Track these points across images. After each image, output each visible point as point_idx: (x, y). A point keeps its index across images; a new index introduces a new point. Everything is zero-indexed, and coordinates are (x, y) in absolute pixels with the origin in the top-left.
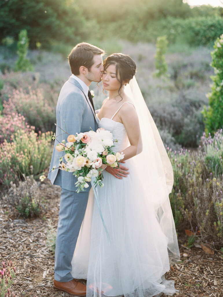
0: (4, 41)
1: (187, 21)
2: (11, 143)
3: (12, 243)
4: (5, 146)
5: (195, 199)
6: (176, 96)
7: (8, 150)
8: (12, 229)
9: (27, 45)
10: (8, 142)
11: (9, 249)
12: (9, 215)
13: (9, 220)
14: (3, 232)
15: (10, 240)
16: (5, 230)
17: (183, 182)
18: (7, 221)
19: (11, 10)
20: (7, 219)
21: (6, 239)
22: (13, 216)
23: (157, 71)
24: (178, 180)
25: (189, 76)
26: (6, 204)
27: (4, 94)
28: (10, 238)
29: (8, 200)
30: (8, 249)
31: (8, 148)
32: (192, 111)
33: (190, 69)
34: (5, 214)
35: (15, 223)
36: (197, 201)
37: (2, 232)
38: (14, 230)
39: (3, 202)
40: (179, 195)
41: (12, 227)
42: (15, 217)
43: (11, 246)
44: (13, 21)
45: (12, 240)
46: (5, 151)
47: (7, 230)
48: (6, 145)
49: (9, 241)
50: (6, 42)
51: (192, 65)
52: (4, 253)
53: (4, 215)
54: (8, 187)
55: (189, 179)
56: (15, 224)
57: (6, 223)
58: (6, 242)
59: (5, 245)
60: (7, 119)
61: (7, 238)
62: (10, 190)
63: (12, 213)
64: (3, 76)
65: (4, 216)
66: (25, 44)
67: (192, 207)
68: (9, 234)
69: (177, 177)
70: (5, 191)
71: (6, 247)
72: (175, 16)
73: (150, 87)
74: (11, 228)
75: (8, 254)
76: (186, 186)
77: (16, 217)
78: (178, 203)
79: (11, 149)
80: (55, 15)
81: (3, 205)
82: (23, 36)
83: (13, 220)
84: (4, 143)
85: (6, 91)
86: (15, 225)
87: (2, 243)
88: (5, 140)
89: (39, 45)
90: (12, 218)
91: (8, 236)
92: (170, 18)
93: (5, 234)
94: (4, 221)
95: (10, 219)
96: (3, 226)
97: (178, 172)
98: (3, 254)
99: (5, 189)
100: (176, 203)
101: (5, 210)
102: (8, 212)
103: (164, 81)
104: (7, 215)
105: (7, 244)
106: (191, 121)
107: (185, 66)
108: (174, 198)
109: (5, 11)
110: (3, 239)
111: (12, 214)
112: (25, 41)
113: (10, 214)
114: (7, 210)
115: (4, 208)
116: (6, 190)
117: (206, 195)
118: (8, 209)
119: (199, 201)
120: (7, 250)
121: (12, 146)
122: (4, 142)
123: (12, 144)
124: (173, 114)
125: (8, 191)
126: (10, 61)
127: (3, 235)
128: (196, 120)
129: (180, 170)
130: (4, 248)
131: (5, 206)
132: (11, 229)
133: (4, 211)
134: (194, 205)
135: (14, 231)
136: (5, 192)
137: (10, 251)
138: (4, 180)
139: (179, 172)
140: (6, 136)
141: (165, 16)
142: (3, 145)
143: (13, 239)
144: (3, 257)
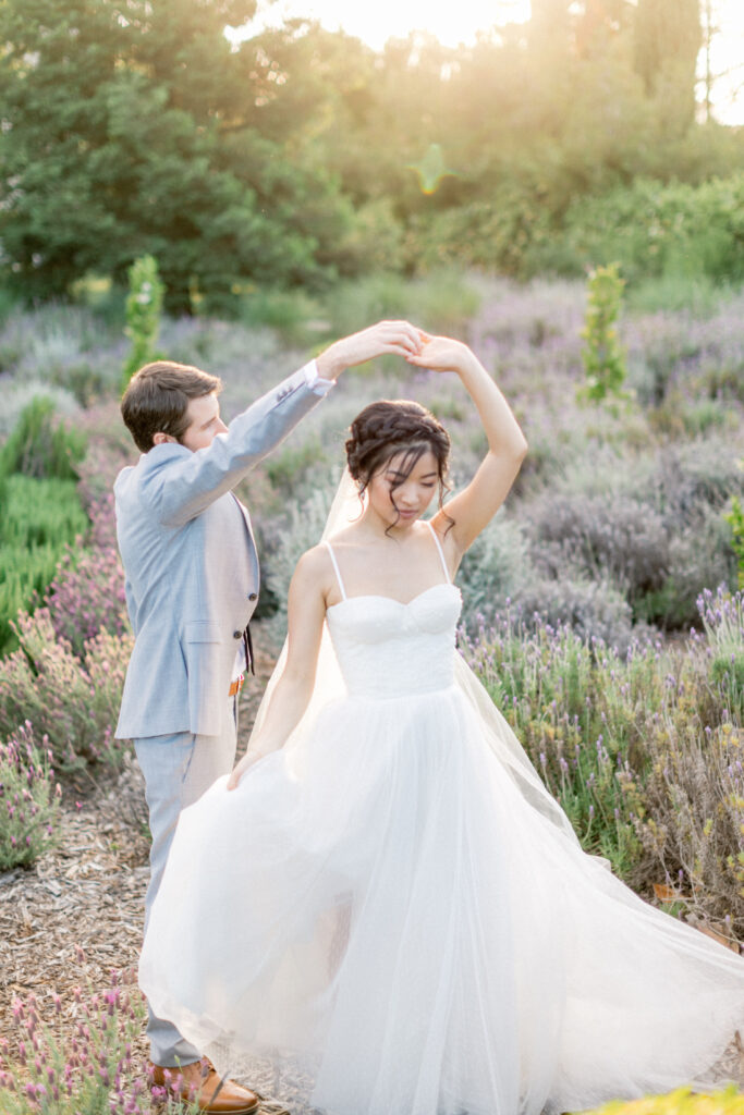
0: (78, 286)
1: (704, 193)
2: (120, 636)
3: (134, 935)
4: (102, 647)
5: (674, 788)
6: (650, 464)
7: (113, 658)
8: (132, 896)
9: (158, 306)
10: (111, 634)
11: (124, 952)
12: (121, 854)
13: (120, 870)
14: (106, 903)
15: (128, 926)
16: (109, 899)
17: (637, 740)
18: (115, 871)
19: (98, 186)
20: (115, 866)
21: (114, 923)
22: (132, 857)
23: (592, 382)
24: (625, 732)
25: (705, 392)
26: (110, 821)
27: (90, 476)
28: (126, 921)
29: (116, 810)
30: (121, 950)
31: (112, 652)
32: (700, 513)
33: (707, 365)
34: (108, 852)
35: (139, 876)
36: (678, 794)
37: (103, 905)
38: (138, 896)
39: (101, 817)
40: (625, 778)
41: (132, 887)
42: (138, 859)
43: (132, 943)
44: (109, 221)
45: (133, 925)
46: (103, 659)
47: (116, 897)
48: (105, 642)
49: (124, 929)
50: (84, 293)
51: (714, 350)
52: (110, 962)
53: (105, 856)
54: (117, 770)
55: (657, 730)
56: (139, 880)
57: (112, 877)
58: (116, 933)
59: (111, 941)
60: (102, 560)
61: (119, 919)
62: (121, 780)
63: (129, 847)
64: (81, 415)
65: (106, 859)
66: (150, 303)
67: (667, 813)
68: (123, 909)
69: (621, 723)
70: (107, 784)
71: (116, 946)
72: (662, 177)
73: (565, 438)
74: (129, 890)
75: (123, 966)
76: (645, 749)
77: (142, 860)
78: (624, 803)
79: (122, 653)
80: (250, 196)
81: (100, 826)
82: (143, 278)
83: (133, 867)
84: (99, 638)
85: (96, 467)
86: (139, 883)
87: (101, 936)
88: (103, 629)
89: (197, 299)
90: (130, 862)
91: (121, 913)
92: (643, 186)
93: (110, 910)
94: (107, 873)
95: (125, 866)
96: (105, 887)
97: (621, 708)
98: (106, 966)
99: (106, 779)
100: (621, 801)
101: (109, 841)
102: (117, 844)
103: (615, 414)
104: (115, 854)
105: (118, 936)
106: (696, 545)
107: (691, 356)
108: (612, 786)
109: (78, 191)
110: (104, 923)
111: (129, 850)
112: (151, 292)
113: (122, 851)
114: (115, 839)
115: (106, 834)
116: (110, 782)
117: (704, 776)
118: (117, 836)
119: (684, 795)
120: (119, 953)
121: (122, 644)
122: (96, 633)
123: (124, 638)
124: (631, 528)
125: (115, 784)
126: (104, 358)
127: (105, 912)
128: (714, 542)
129: (627, 702)
130: (111, 948)
131: (109, 827)
132: (128, 895)
133: (105, 844)
134: (670, 807)
135: (137, 901)
136: (107, 788)
137: (128, 956)
138: (102, 749)
139: (625, 709)
140: (103, 613)
141: (627, 179)
142: (97, 642)
143: (135, 922)
144: (107, 973)
